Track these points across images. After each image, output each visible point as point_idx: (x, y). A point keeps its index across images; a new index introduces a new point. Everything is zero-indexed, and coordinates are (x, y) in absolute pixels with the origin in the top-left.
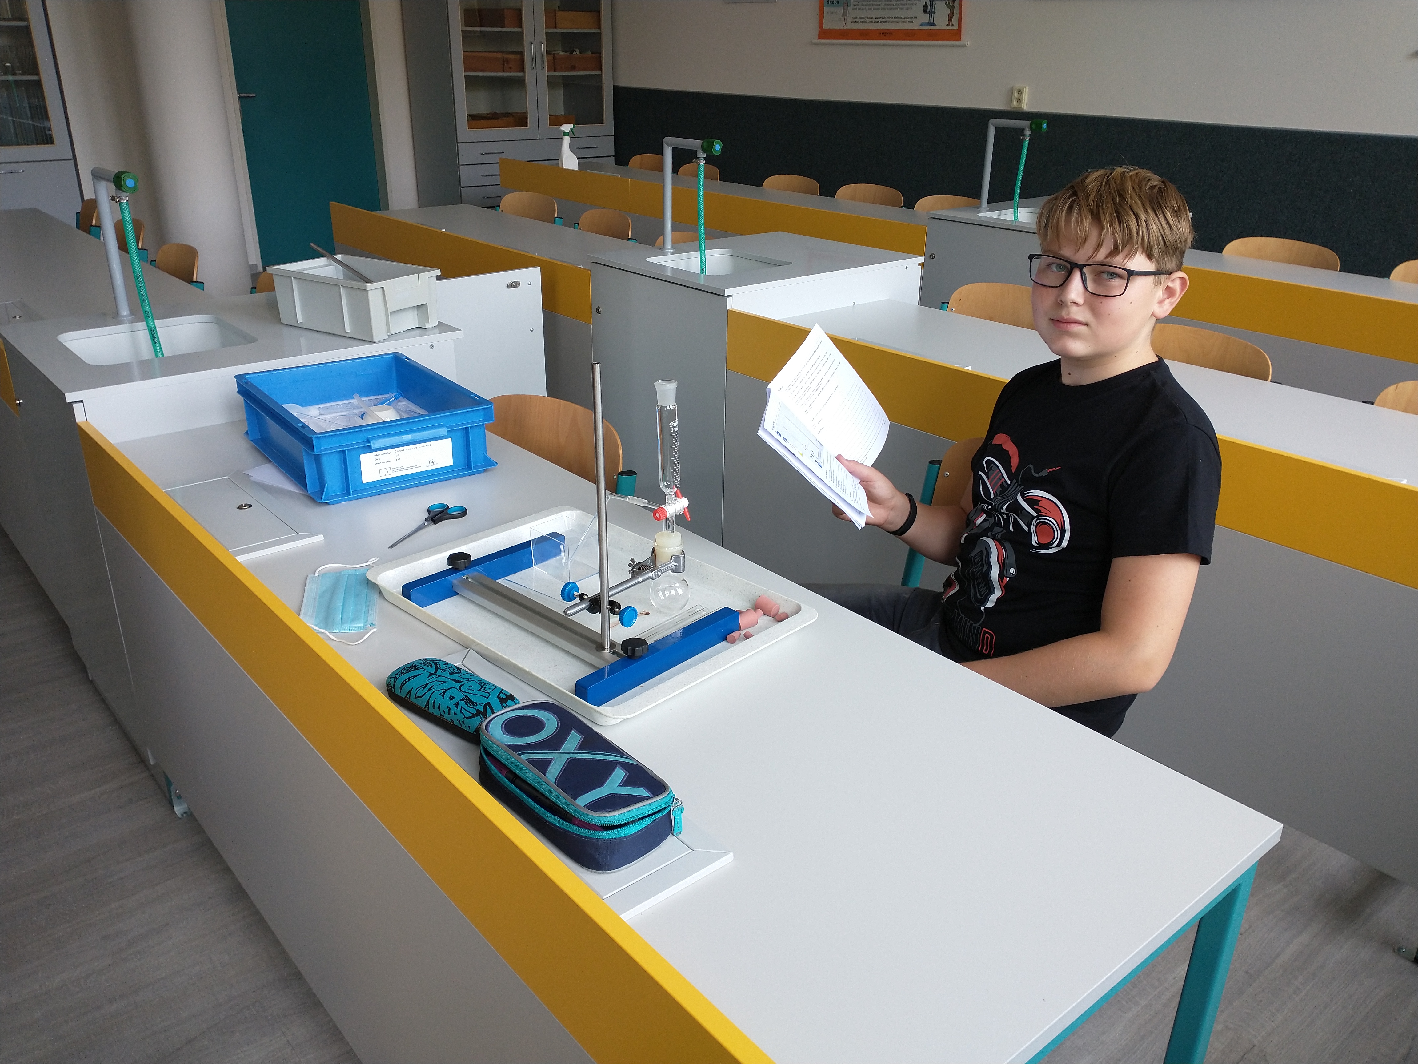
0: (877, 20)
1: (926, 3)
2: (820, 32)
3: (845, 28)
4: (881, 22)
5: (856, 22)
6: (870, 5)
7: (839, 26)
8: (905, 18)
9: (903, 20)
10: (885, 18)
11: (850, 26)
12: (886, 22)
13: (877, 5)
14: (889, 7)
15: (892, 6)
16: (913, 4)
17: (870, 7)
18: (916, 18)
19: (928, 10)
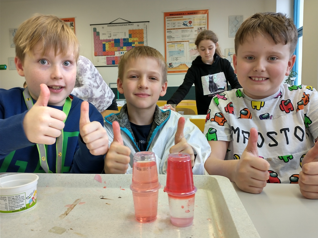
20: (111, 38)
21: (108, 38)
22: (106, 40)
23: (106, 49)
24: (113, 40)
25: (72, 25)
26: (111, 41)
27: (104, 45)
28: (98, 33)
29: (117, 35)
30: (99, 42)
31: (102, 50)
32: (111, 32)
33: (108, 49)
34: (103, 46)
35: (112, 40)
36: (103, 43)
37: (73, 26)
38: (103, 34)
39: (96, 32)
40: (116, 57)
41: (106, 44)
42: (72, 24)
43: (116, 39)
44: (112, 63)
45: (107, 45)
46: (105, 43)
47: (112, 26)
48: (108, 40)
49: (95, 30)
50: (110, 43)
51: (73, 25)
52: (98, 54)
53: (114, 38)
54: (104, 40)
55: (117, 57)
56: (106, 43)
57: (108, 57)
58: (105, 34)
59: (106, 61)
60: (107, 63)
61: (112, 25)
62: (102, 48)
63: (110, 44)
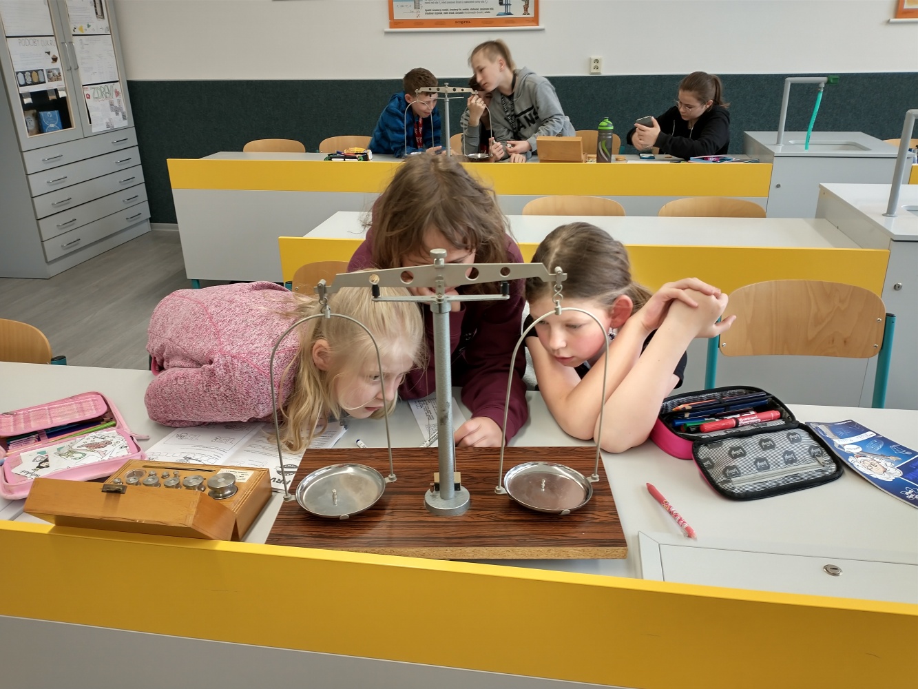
0: (452, 11)
2: (390, 23)
3: (419, 18)
4: (457, 13)
5: (430, 14)
7: (413, 17)
9: (480, 11)
10: (460, 10)
11: (423, 17)
12: (462, 13)
18: (492, 9)
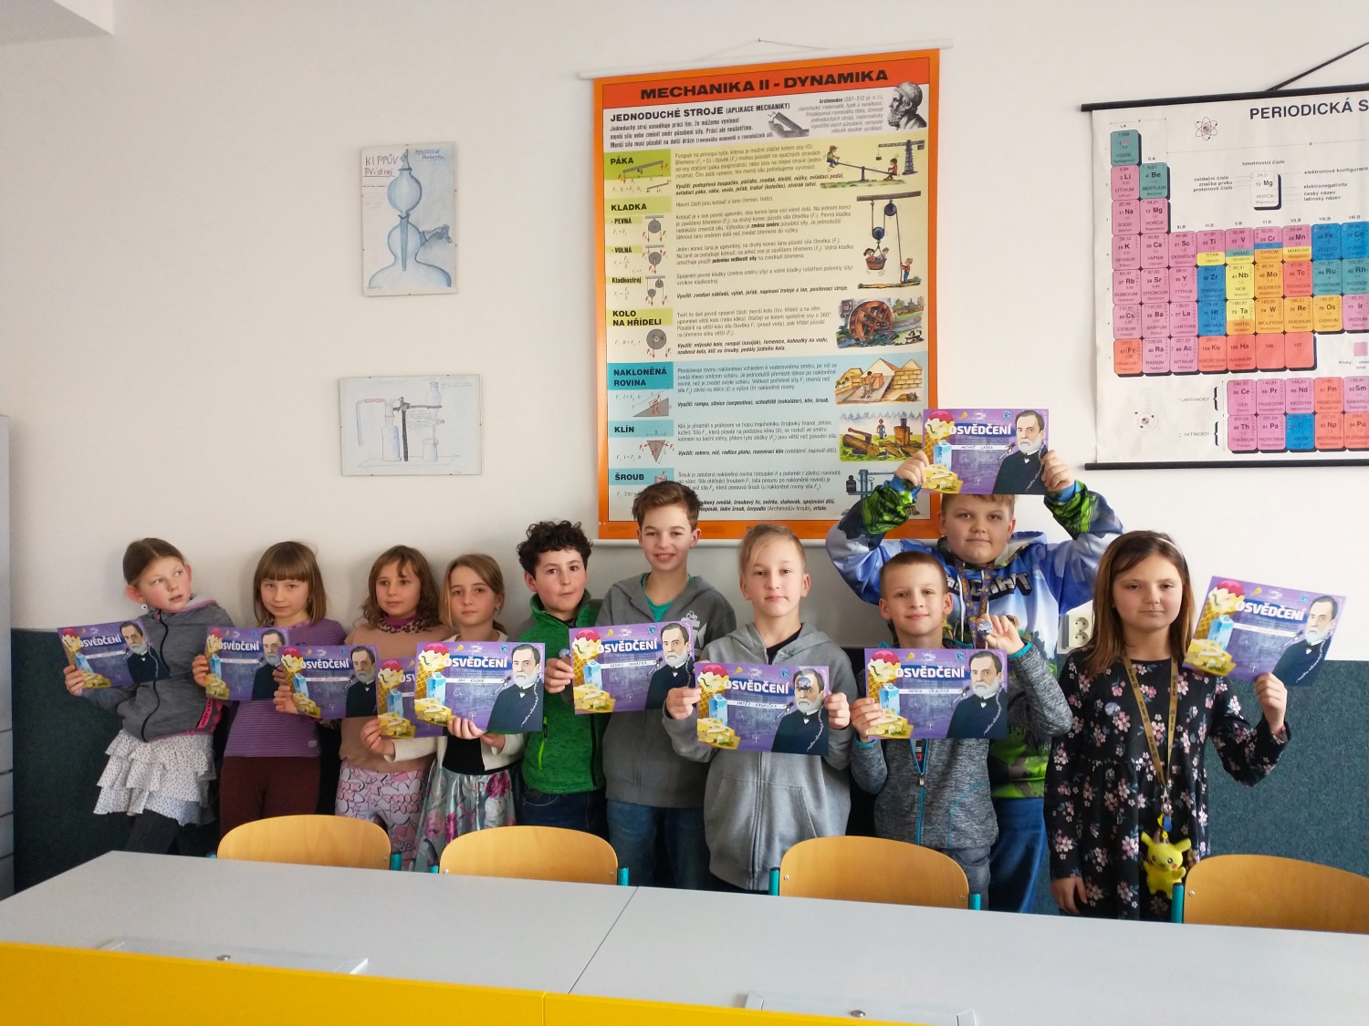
0: (740, 506)
1: (851, 477)
2: (601, 527)
4: (749, 509)
6: (720, 481)
8: (805, 502)
9: (804, 506)
10: (757, 502)
12: (762, 509)
13: (739, 481)
14: (766, 484)
15: (774, 484)
16: (821, 480)
17: (722, 485)
18: (828, 501)
19: (858, 489)
20: (1278, 220)
21: (1257, 221)
22: (1234, 232)
23: (1230, 317)
24: (1298, 237)
25: (911, 114)
26: (1280, 245)
27: (1212, 279)
28: (1154, 175)
29: (1338, 191)
30: (1162, 251)
31: (1194, 320)
32: (1281, 169)
33: (1247, 317)
34: (1204, 291)
35: (1296, 235)
36: (1203, 260)
37: (922, 123)
38: (1205, 184)
39: (1133, 169)
40: (1329, 380)
41: (1229, 272)
42: (917, 100)
43: (1328, 226)
44: (1280, 433)
45: (1245, 275)
46: (1218, 259)
47: (1301, 111)
48: (1254, 233)
49: (1127, 148)
50: (1273, 259)
51: (923, 111)
52: (1147, 356)
53: (1313, 215)
54: (1212, 240)
55: (1332, 385)
56: (1229, 260)
57: (1246, 382)
58: (1226, 184)
59: (1222, 415)
60: (1232, 440)
61: (1298, 101)
62: (1193, 308)
63: (1274, 270)
